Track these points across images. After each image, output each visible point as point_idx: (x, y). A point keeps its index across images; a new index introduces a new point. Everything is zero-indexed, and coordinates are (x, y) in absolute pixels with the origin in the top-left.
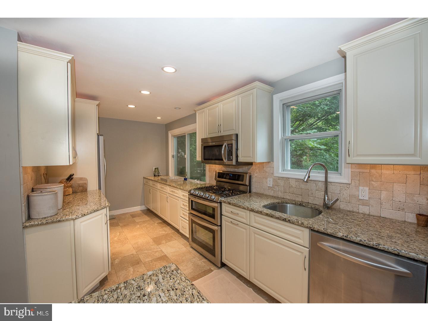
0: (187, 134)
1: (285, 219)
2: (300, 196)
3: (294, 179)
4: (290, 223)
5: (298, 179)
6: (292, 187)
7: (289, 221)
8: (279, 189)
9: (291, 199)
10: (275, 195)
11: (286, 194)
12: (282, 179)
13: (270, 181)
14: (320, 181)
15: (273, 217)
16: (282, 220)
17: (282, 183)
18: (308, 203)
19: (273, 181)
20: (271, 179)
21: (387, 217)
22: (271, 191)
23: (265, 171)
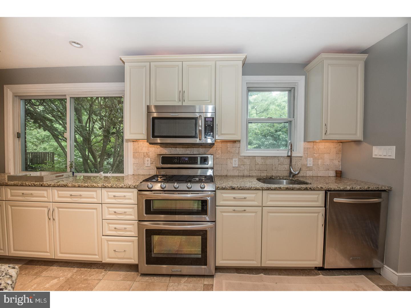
0: (71, 98)
1: (306, 188)
2: (265, 171)
3: (260, 157)
4: (312, 190)
5: (264, 156)
6: (258, 164)
7: (310, 188)
8: (246, 167)
9: (257, 175)
10: (241, 174)
11: (252, 171)
12: (248, 158)
13: (235, 161)
14: (282, 157)
15: (294, 190)
16: (303, 190)
17: (247, 162)
18: (272, 176)
19: (239, 161)
20: (237, 159)
21: (321, 176)
22: (236, 171)
23: (230, 152)
